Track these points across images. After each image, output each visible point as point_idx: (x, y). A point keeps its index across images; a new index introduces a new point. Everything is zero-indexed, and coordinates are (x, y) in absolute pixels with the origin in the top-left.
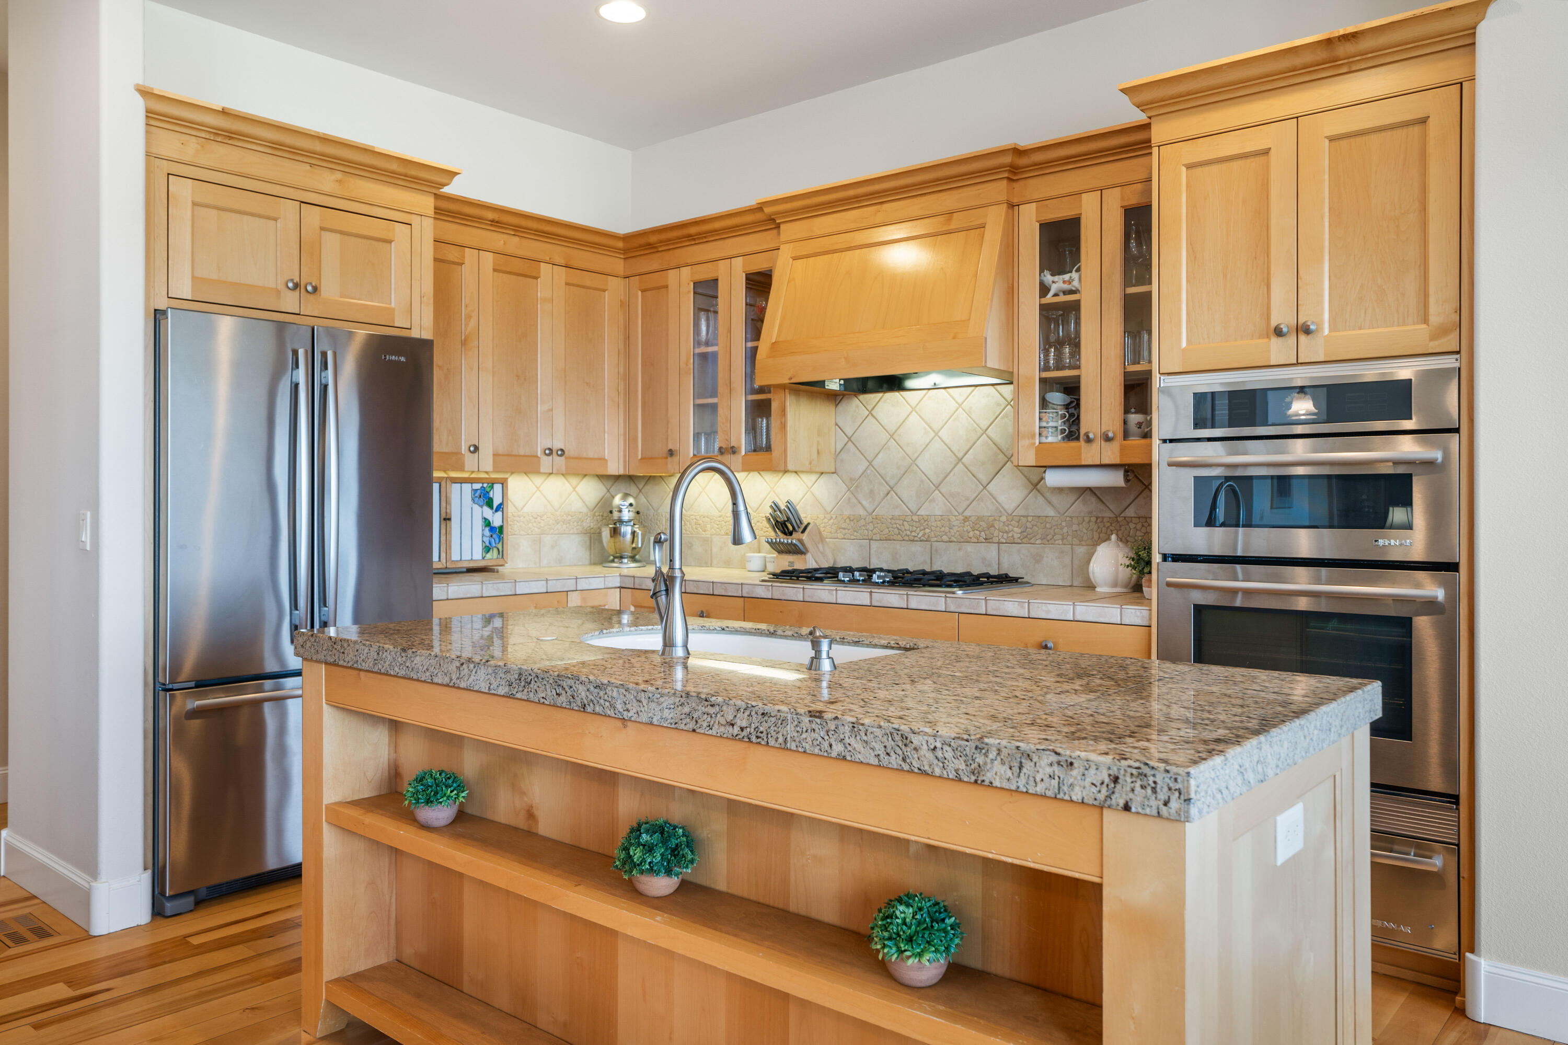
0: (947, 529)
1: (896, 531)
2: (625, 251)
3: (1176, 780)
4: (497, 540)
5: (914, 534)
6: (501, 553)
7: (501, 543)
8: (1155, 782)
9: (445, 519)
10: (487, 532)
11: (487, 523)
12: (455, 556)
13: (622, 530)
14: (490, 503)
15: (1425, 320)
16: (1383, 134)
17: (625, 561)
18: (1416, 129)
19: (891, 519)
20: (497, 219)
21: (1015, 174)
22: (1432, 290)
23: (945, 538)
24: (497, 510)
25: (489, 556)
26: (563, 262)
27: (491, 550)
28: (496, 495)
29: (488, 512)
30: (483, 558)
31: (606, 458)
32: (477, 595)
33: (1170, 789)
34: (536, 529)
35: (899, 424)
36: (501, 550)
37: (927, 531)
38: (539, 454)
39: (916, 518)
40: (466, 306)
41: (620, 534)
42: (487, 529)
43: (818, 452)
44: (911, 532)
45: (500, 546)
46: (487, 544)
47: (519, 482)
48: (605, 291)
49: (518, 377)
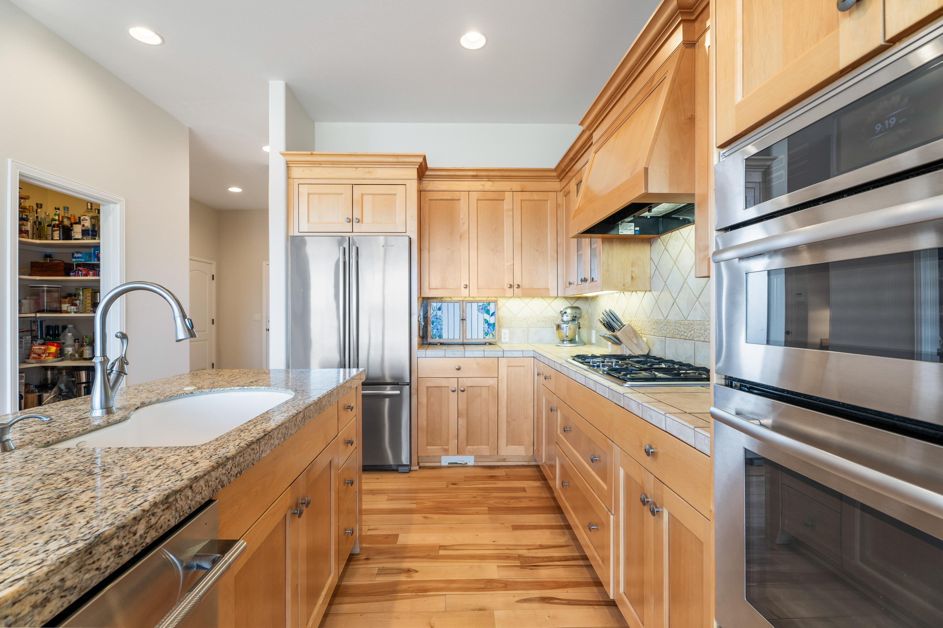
0: (702, 331)
1: (677, 332)
2: (558, 176)
4: (492, 330)
5: (686, 334)
6: (494, 336)
7: (494, 331)
9: (462, 320)
10: (486, 325)
11: (486, 321)
12: (469, 336)
13: (562, 326)
14: (488, 312)
17: (565, 342)
19: (675, 323)
20: (475, 175)
23: (702, 339)
24: (491, 316)
25: (487, 337)
26: (520, 190)
27: (489, 335)
28: (492, 308)
29: (487, 317)
30: (484, 338)
31: (549, 288)
32: (442, 356)
34: (525, 325)
35: (678, 254)
36: (494, 335)
37: (693, 332)
38: (505, 288)
39: (686, 322)
40: (462, 219)
41: (561, 329)
42: (486, 324)
43: (632, 278)
44: (684, 332)
45: (494, 333)
46: (486, 331)
47: (501, 302)
48: (547, 200)
49: (493, 250)
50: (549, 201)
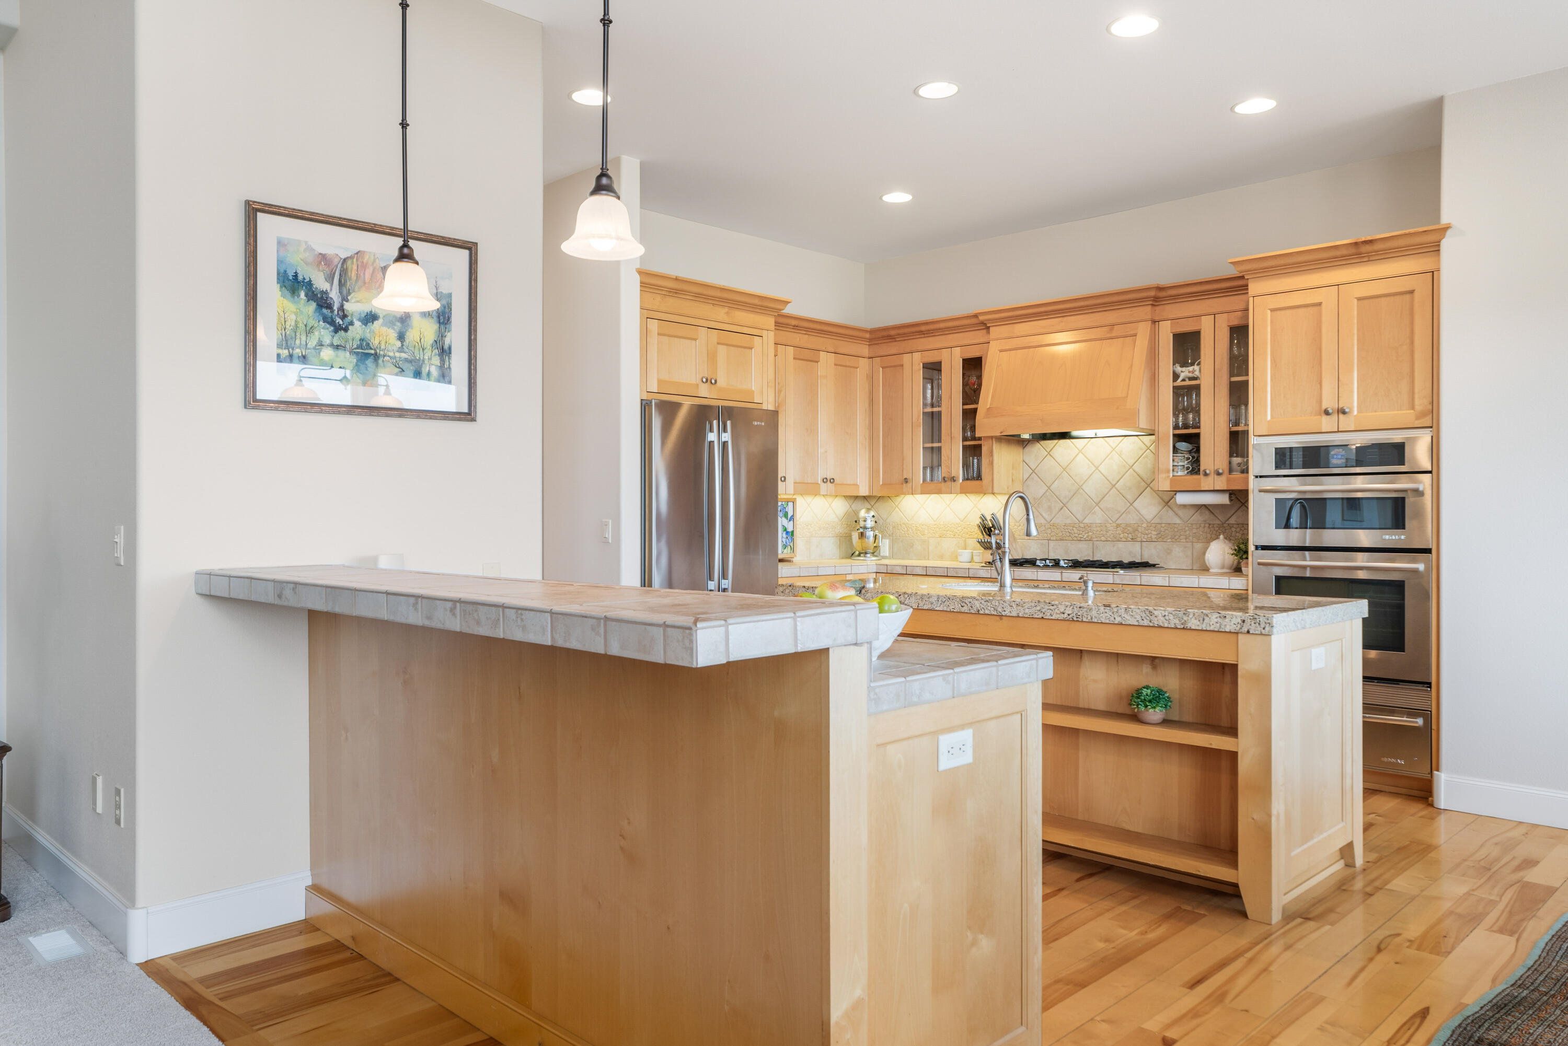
0: (1104, 533)
1: (1068, 534)
2: (870, 340)
3: (1268, 619)
4: (790, 541)
5: (1080, 536)
6: (792, 549)
7: (792, 542)
8: (1260, 621)
10: (784, 535)
11: (784, 529)
13: (867, 534)
14: (785, 515)
15: (1413, 408)
16: (1388, 298)
17: (869, 555)
18: (1408, 296)
19: (1064, 526)
20: (797, 325)
21: (1156, 301)
22: (1416, 390)
23: (1103, 538)
24: (790, 521)
25: (785, 551)
26: (833, 350)
27: (786, 547)
28: (789, 510)
29: (784, 522)
30: (782, 552)
31: (858, 484)
33: (1265, 623)
34: (808, 534)
35: (1069, 462)
36: (792, 547)
37: (1090, 534)
38: (819, 482)
39: (1082, 525)
41: (865, 537)
42: (785, 533)
43: (1013, 480)
44: (1079, 535)
45: (792, 545)
46: (784, 542)
47: (800, 501)
48: (857, 368)
49: (807, 429)
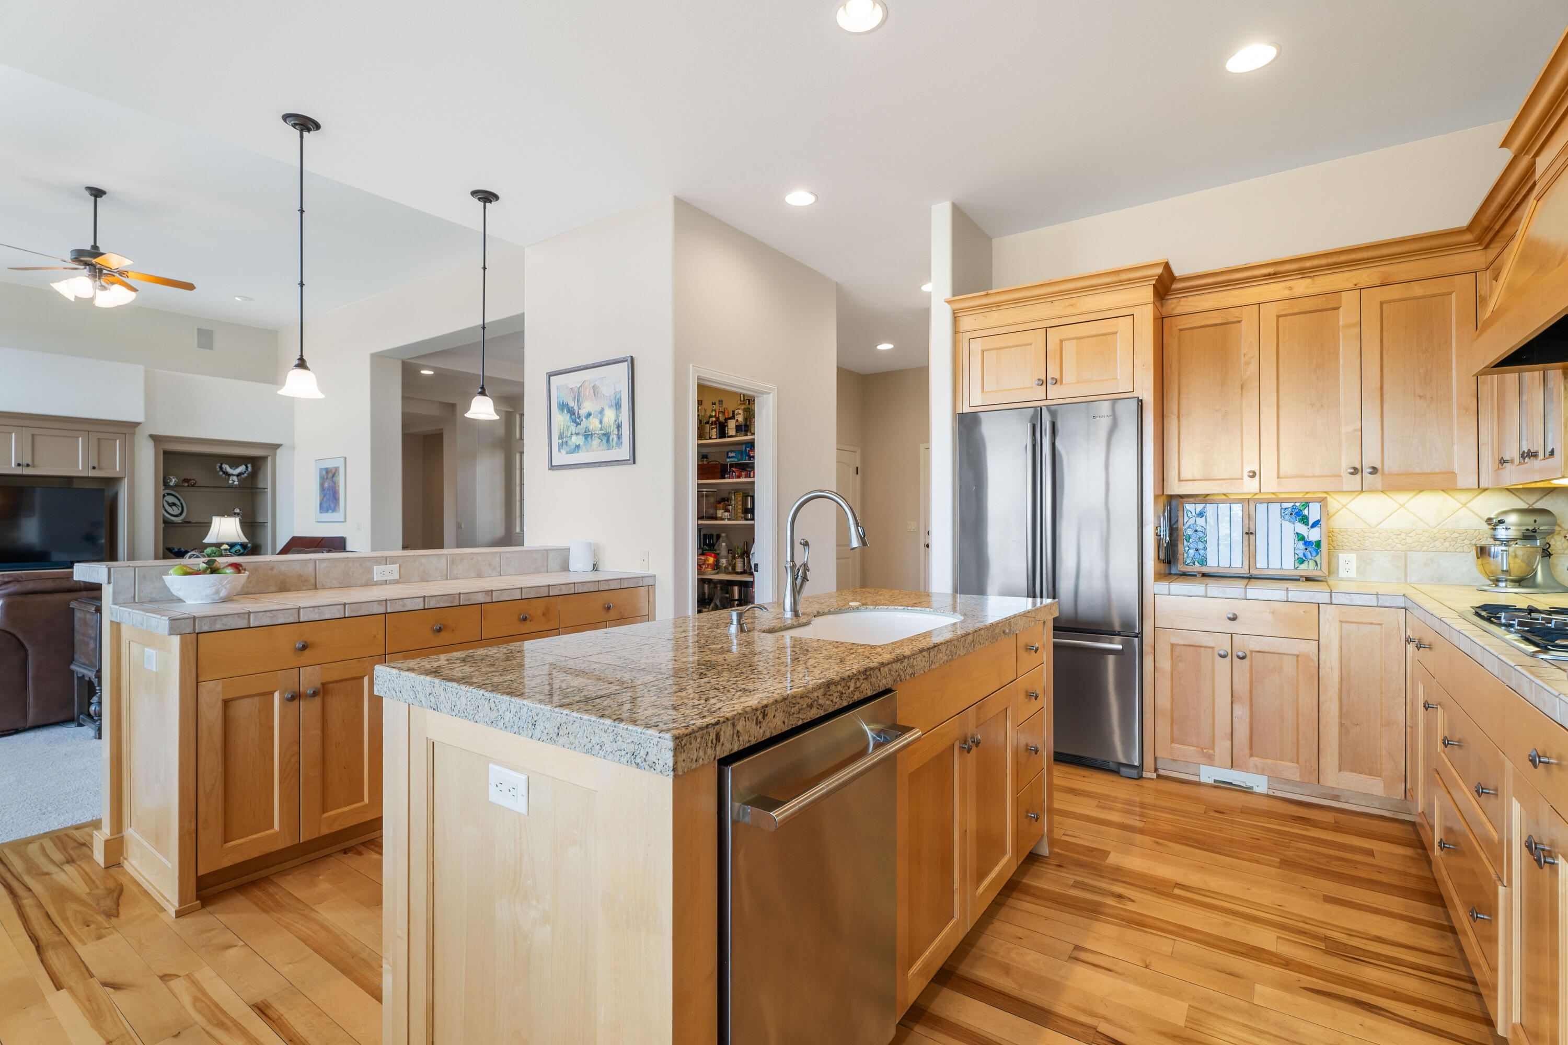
2: (1479, 242)
4: (1314, 553)
6: (1319, 565)
7: (1319, 556)
9: (1247, 533)
10: (1301, 545)
11: (1300, 537)
12: (1261, 563)
13: (1493, 550)
14: (1304, 520)
20: (1272, 272)
24: (1313, 526)
25: (1303, 566)
26: (1378, 282)
27: (1307, 562)
28: (1313, 513)
29: (1302, 529)
30: (1296, 568)
31: (1458, 471)
34: (1399, 546)
36: (1319, 562)
38: (1342, 474)
40: (1245, 355)
41: (1489, 555)
42: (1301, 543)
45: (1318, 559)
46: (1301, 555)
47: (1334, 502)
48: (1450, 293)
49: (1312, 405)
50: (1454, 295)
